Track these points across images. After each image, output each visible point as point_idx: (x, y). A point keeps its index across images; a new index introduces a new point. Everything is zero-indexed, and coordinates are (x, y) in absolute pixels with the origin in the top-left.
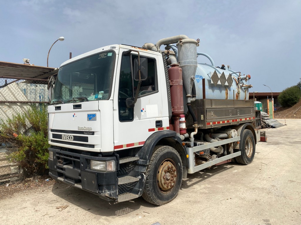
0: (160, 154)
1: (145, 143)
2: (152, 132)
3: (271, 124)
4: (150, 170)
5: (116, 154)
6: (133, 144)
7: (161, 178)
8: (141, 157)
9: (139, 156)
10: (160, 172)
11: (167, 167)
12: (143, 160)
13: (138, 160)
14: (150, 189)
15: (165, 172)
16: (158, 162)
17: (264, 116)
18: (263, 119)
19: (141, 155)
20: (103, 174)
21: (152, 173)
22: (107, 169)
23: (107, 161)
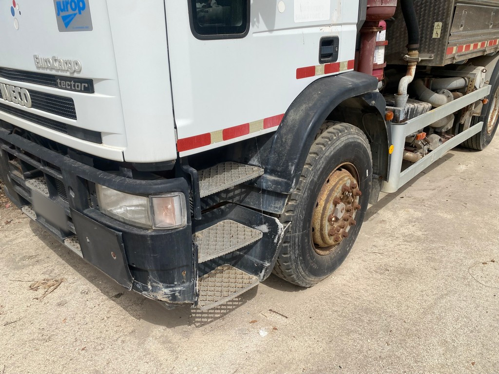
0: (327, 154)
1: (283, 121)
2: (308, 81)
4: (295, 207)
5: (185, 167)
6: (244, 129)
7: (322, 220)
8: (269, 167)
9: (262, 163)
10: (322, 203)
11: (340, 188)
12: (276, 178)
13: (259, 177)
14: (293, 257)
15: (335, 204)
16: (319, 179)
19: (271, 161)
20: (144, 237)
21: (300, 214)
22: (157, 221)
23: (155, 194)
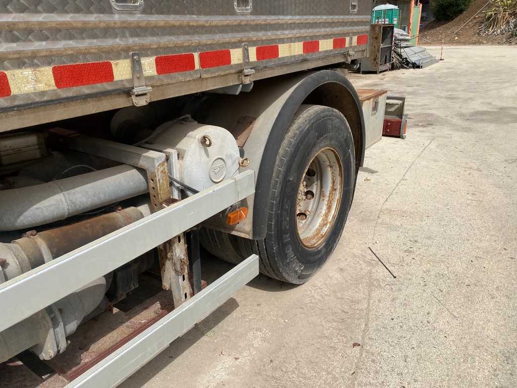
3: (413, 59)
17: (401, 40)
18: (396, 45)
